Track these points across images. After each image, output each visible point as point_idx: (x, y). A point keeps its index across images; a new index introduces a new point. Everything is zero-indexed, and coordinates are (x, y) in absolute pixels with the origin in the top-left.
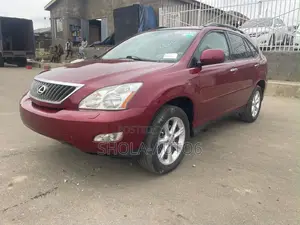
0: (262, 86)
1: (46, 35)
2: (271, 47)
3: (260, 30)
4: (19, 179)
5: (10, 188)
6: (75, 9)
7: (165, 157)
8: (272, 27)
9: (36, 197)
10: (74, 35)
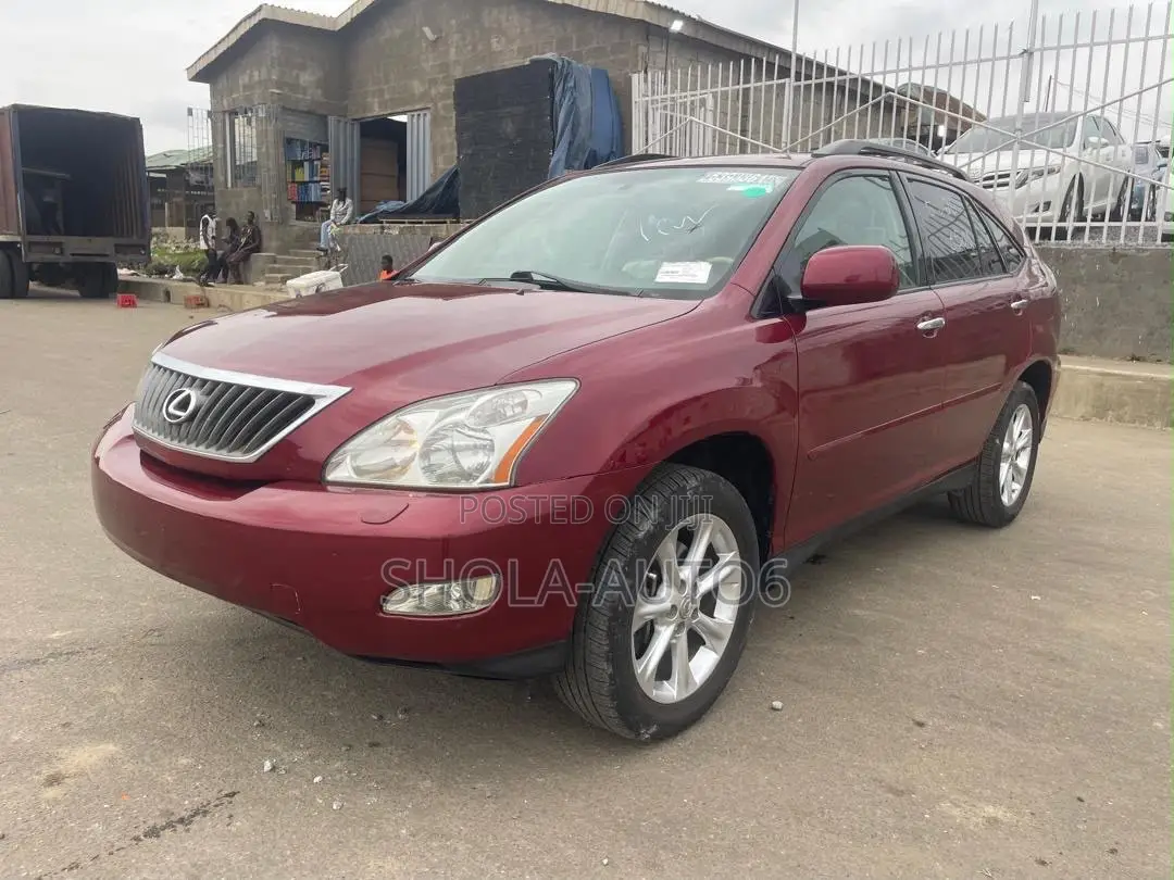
0: (1039, 386)
1: (195, 177)
2: (1070, 224)
3: (1024, 159)
4: (85, 756)
5: (51, 793)
6: (306, 78)
7: (664, 671)
8: (1073, 150)
9: (153, 832)
10: (303, 174)
